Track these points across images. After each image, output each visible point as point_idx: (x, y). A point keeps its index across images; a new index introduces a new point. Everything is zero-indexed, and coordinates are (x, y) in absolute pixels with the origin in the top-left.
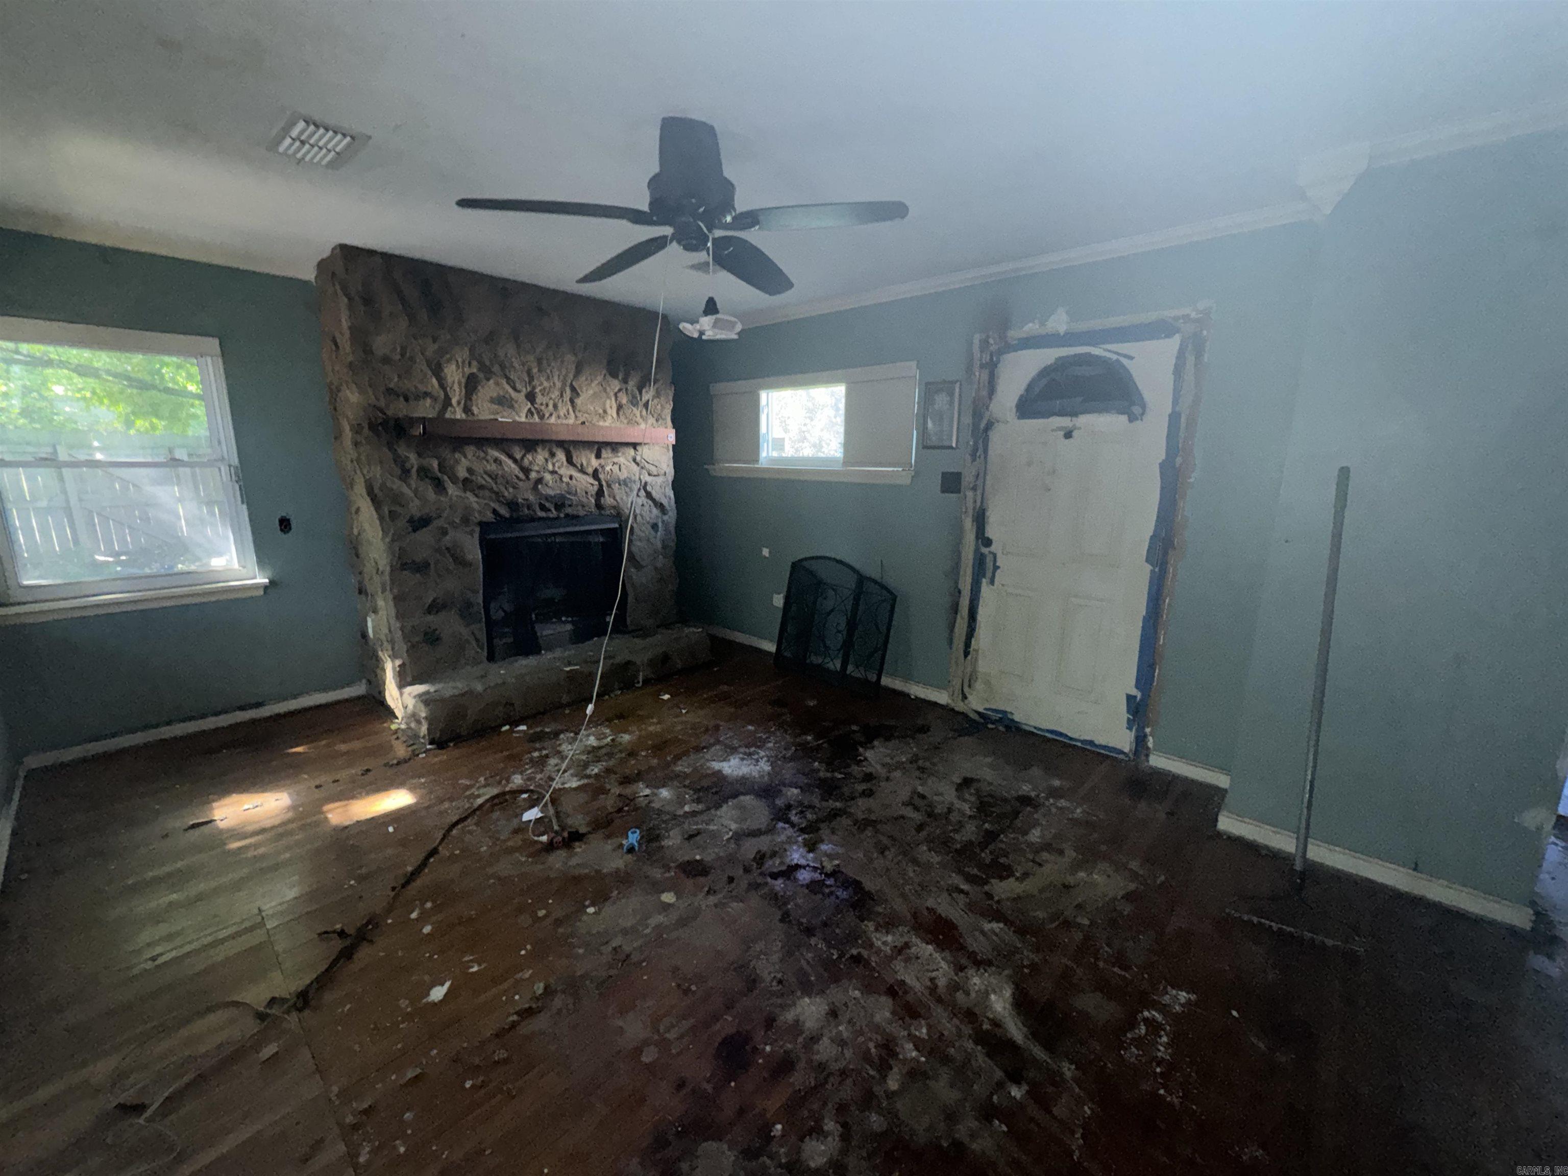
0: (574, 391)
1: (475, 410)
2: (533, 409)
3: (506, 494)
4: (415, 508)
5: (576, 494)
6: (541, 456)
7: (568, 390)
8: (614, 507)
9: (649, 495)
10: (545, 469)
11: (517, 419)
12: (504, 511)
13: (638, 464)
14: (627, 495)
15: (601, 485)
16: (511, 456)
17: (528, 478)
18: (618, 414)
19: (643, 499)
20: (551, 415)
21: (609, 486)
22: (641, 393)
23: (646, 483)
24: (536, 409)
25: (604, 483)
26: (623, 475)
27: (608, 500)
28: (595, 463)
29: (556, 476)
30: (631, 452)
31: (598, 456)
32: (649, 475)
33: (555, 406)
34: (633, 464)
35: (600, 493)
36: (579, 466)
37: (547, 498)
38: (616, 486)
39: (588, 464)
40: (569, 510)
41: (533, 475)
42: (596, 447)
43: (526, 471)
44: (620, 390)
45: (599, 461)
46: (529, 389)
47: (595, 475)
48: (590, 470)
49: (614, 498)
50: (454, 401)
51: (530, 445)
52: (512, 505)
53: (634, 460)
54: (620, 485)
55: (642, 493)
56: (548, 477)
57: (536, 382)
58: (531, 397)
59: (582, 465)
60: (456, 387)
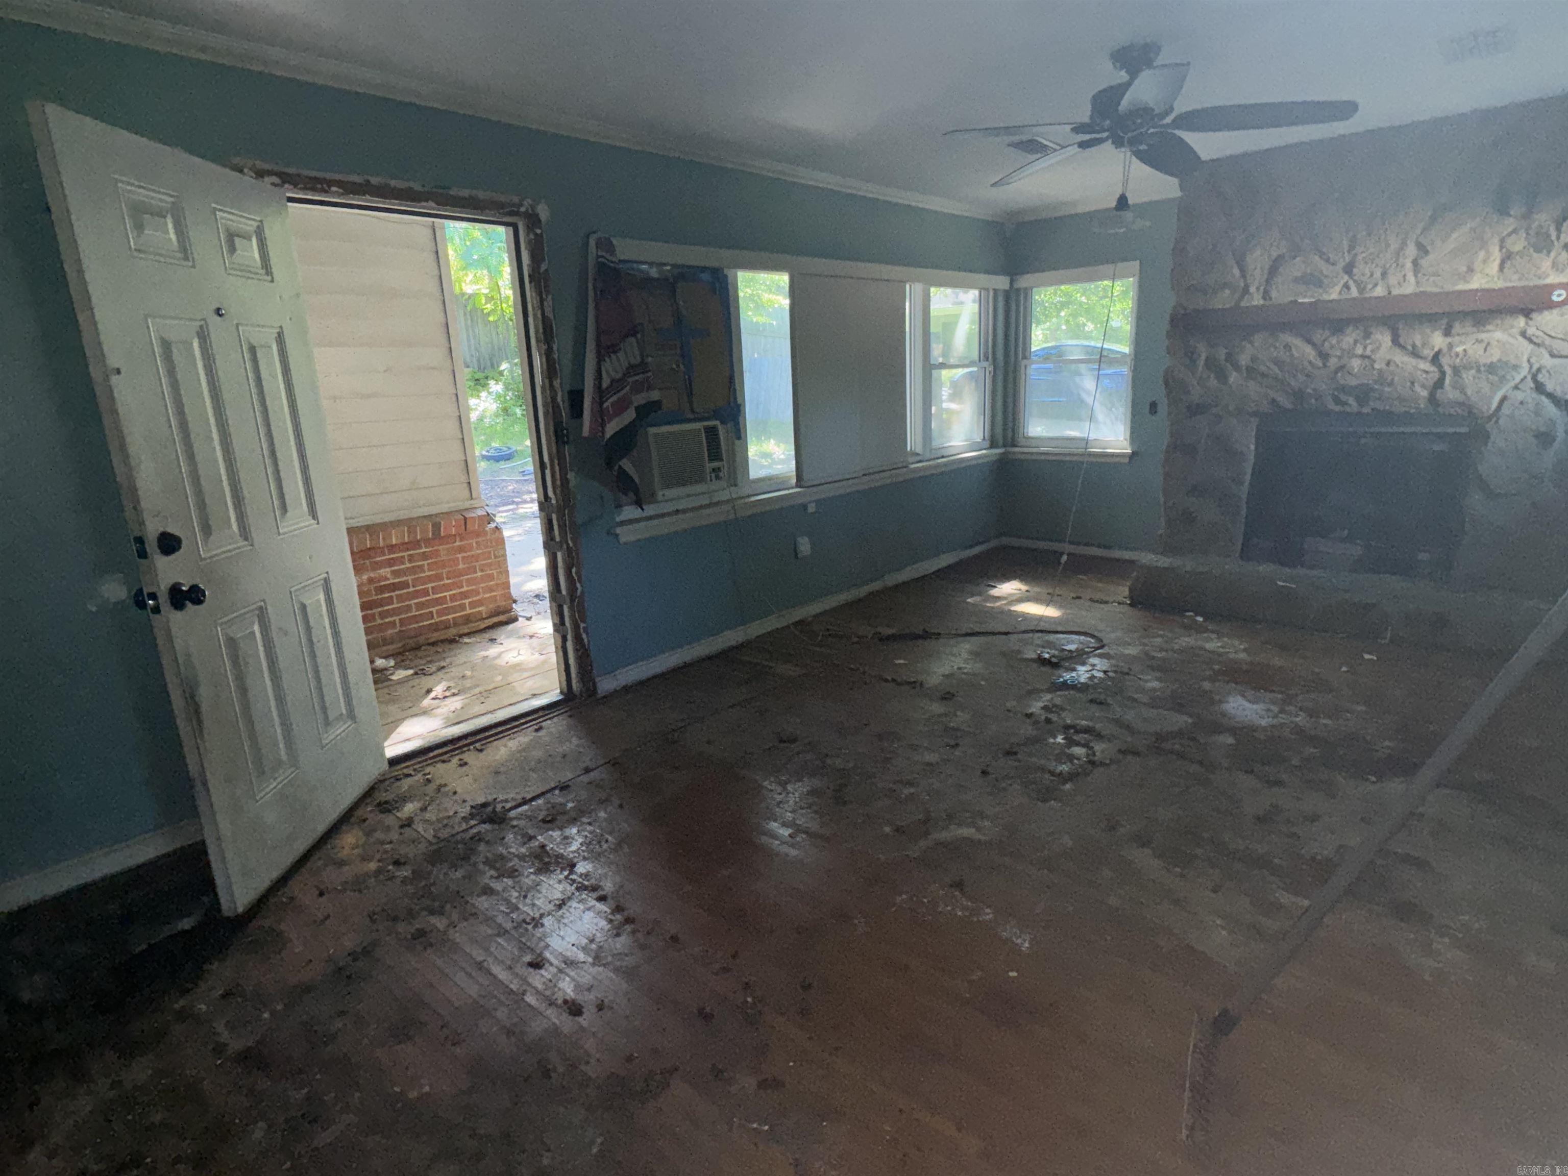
0: (1423, 250)
1: (1274, 294)
2: (1351, 283)
3: (1293, 384)
4: (1196, 395)
5: (1391, 384)
6: (1349, 338)
7: (1411, 250)
8: (1461, 404)
9: (1539, 388)
10: (1351, 354)
11: (1326, 297)
12: (1285, 402)
13: (1530, 340)
14: (1494, 387)
15: (1443, 373)
16: (1309, 341)
17: (1325, 366)
18: (1502, 268)
19: (1527, 394)
20: (1376, 285)
21: (1456, 371)
22: (1559, 230)
23: (1539, 370)
24: (1355, 281)
25: (1449, 371)
26: (1495, 355)
27: (1449, 393)
28: (1438, 340)
29: (1367, 362)
30: (1521, 322)
31: (1447, 333)
32: (1552, 355)
33: (1384, 274)
34: (1521, 339)
35: (1439, 384)
36: (1410, 348)
37: (1343, 389)
38: (1468, 377)
39: (1424, 345)
40: (1379, 405)
41: (1333, 362)
42: (1445, 321)
43: (1324, 356)
44: (1515, 231)
45: (1449, 340)
46: (1347, 260)
47: (1436, 359)
48: (1428, 353)
49: (1463, 391)
50: (1252, 289)
51: (1338, 326)
52: (1299, 395)
53: (1523, 334)
54: (1479, 371)
55: (1530, 383)
56: (1356, 364)
57: (1359, 249)
58: (1349, 269)
59: (1414, 346)
60: (1258, 271)
